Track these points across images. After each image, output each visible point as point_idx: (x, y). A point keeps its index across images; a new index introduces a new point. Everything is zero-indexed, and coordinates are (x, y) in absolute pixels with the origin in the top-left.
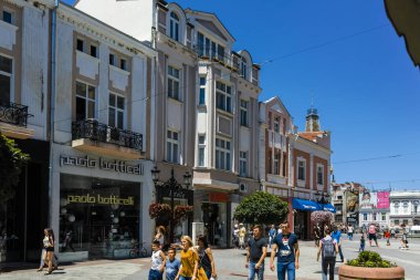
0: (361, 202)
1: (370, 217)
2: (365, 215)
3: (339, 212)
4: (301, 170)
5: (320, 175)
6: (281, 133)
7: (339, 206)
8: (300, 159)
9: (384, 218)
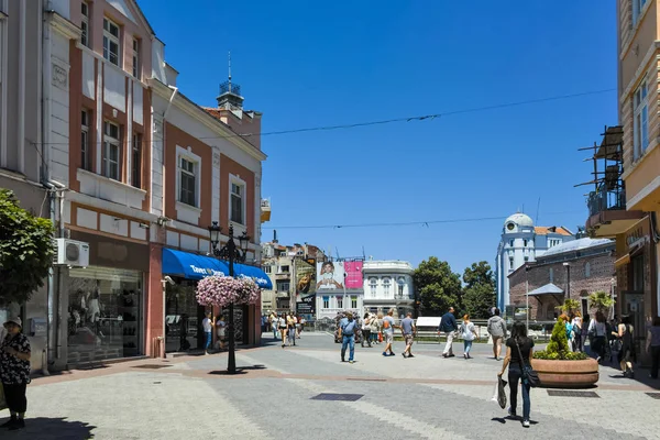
0: (319, 278)
1: (333, 301)
2: (326, 298)
3: (285, 294)
4: (189, 182)
5: (237, 202)
6: (127, 70)
7: (283, 283)
8: (184, 153)
9: (354, 305)
